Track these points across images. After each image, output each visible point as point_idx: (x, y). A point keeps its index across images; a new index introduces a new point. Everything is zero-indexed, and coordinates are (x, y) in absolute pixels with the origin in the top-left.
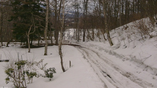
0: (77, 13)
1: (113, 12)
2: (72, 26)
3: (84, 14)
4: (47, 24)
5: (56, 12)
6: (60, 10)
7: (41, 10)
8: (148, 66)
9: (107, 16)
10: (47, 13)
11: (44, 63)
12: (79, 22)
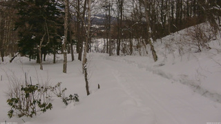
0: (108, 17)
1: (160, 16)
2: (100, 35)
3: (118, 18)
4: (66, 32)
5: (78, 15)
6: (84, 13)
7: (58, 13)
8: (207, 92)
9: (151, 22)
10: (66, 17)
11: (62, 87)
12: (111, 30)
